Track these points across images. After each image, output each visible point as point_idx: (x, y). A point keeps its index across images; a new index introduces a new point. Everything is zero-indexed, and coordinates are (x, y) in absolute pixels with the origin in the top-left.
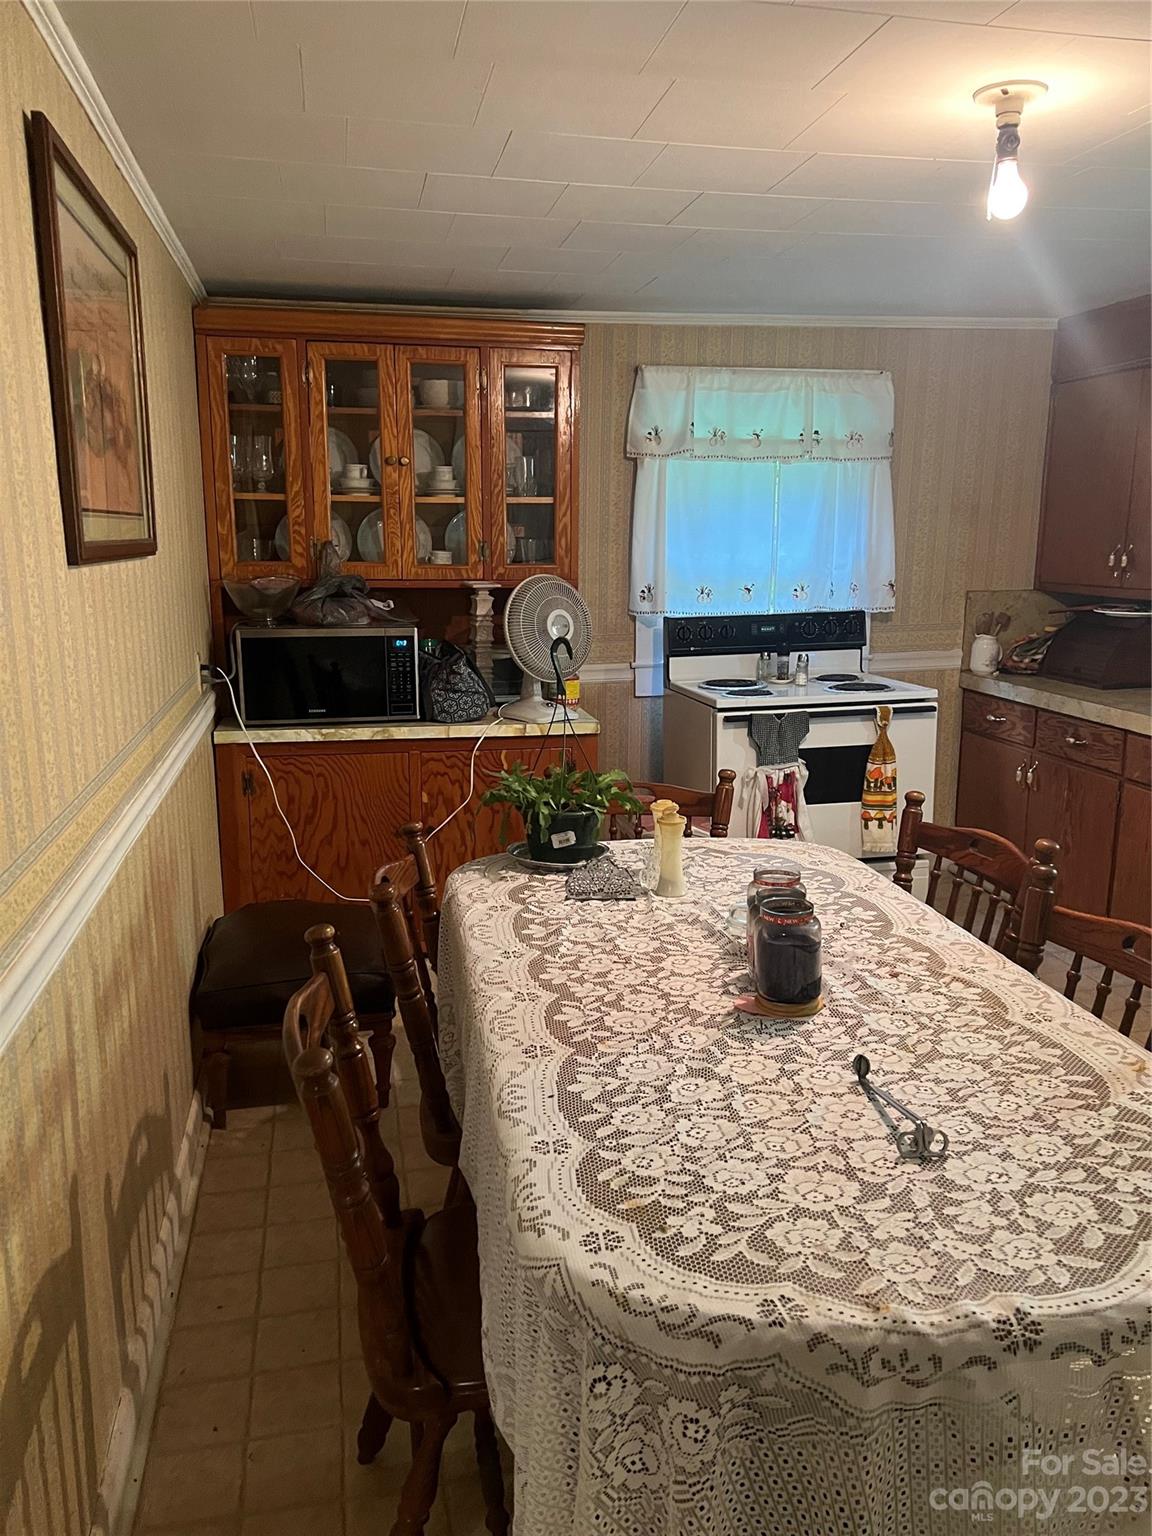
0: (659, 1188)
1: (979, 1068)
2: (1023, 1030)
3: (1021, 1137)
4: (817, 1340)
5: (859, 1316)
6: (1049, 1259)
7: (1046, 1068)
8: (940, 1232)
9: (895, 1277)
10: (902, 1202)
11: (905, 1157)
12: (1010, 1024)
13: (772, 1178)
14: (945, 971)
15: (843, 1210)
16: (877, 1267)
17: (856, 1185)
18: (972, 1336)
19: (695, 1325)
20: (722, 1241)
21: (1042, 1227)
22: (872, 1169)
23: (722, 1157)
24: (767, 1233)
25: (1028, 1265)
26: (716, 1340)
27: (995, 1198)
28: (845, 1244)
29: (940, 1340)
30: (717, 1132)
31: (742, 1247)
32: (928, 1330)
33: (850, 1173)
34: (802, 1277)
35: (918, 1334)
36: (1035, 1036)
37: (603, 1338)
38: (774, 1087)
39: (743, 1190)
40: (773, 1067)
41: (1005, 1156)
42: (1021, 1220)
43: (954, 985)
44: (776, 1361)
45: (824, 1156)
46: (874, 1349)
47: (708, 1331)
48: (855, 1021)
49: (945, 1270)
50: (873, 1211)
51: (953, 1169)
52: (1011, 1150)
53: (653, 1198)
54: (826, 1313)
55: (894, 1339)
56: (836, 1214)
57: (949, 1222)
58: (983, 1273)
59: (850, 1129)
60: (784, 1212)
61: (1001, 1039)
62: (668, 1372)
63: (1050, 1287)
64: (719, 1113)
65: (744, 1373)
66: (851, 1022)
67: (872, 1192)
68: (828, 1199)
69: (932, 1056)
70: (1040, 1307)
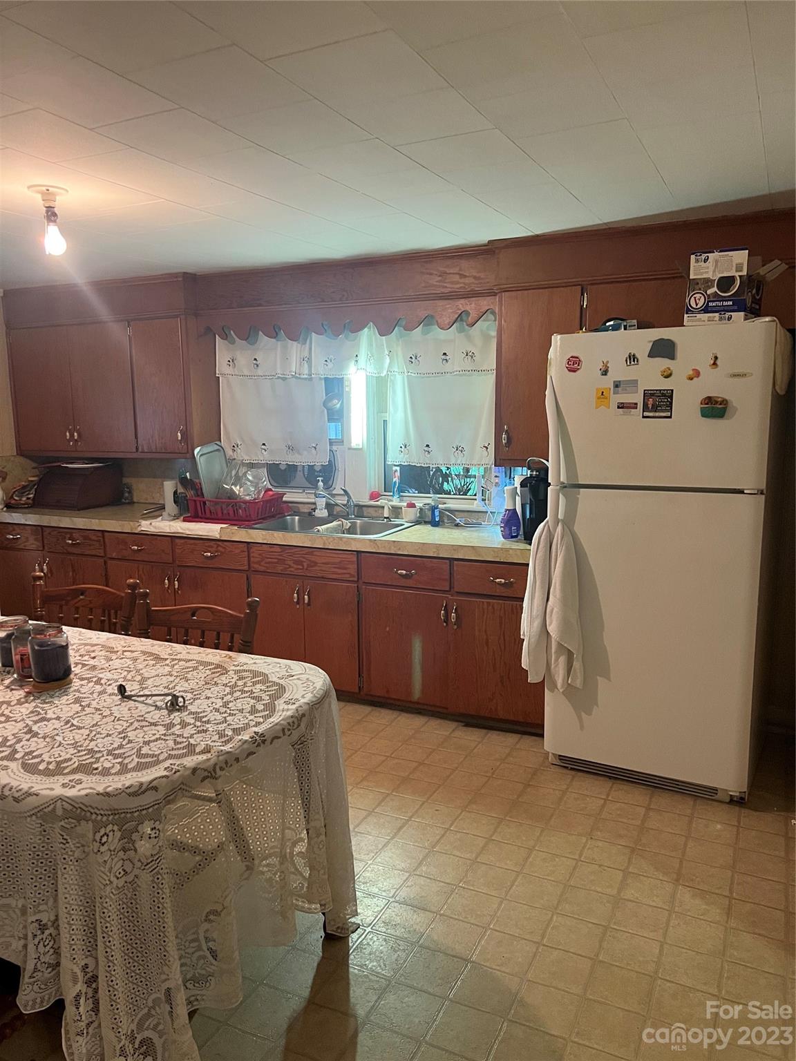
0: (75, 759)
1: (168, 677)
2: (173, 660)
3: (207, 691)
4: (194, 770)
5: (204, 757)
6: (252, 717)
7: (195, 668)
8: (207, 726)
9: (206, 743)
10: (184, 725)
11: (170, 712)
12: (166, 659)
13: (124, 738)
14: (116, 650)
15: (165, 735)
16: (195, 743)
17: (161, 727)
18: (245, 746)
19: (144, 787)
20: (126, 761)
21: (241, 711)
22: (160, 720)
23: (92, 740)
24: (142, 752)
25: (246, 721)
26: (155, 789)
27: (217, 710)
28: (176, 743)
29: (236, 752)
30: (79, 736)
31: (136, 760)
32: (230, 750)
33: (155, 724)
34: (170, 757)
35: (228, 753)
36: (180, 660)
37: (102, 815)
38: (84, 713)
39: (115, 745)
40: (77, 707)
41: (208, 698)
42: (232, 712)
43: (125, 653)
44: (182, 786)
45: (136, 724)
46: (216, 764)
47: (152, 787)
48: (96, 679)
49: (221, 734)
50: (176, 729)
51: (192, 708)
52: (208, 696)
53: (77, 764)
54: (190, 762)
55: (221, 758)
56: (162, 737)
57: (208, 722)
58: (234, 730)
59: (136, 713)
60: (141, 745)
61: (168, 665)
62: (136, 814)
63: (258, 724)
64: (71, 729)
65: (168, 798)
66: (94, 680)
67: (170, 726)
68: (154, 735)
69: (144, 679)
70: (260, 729)
